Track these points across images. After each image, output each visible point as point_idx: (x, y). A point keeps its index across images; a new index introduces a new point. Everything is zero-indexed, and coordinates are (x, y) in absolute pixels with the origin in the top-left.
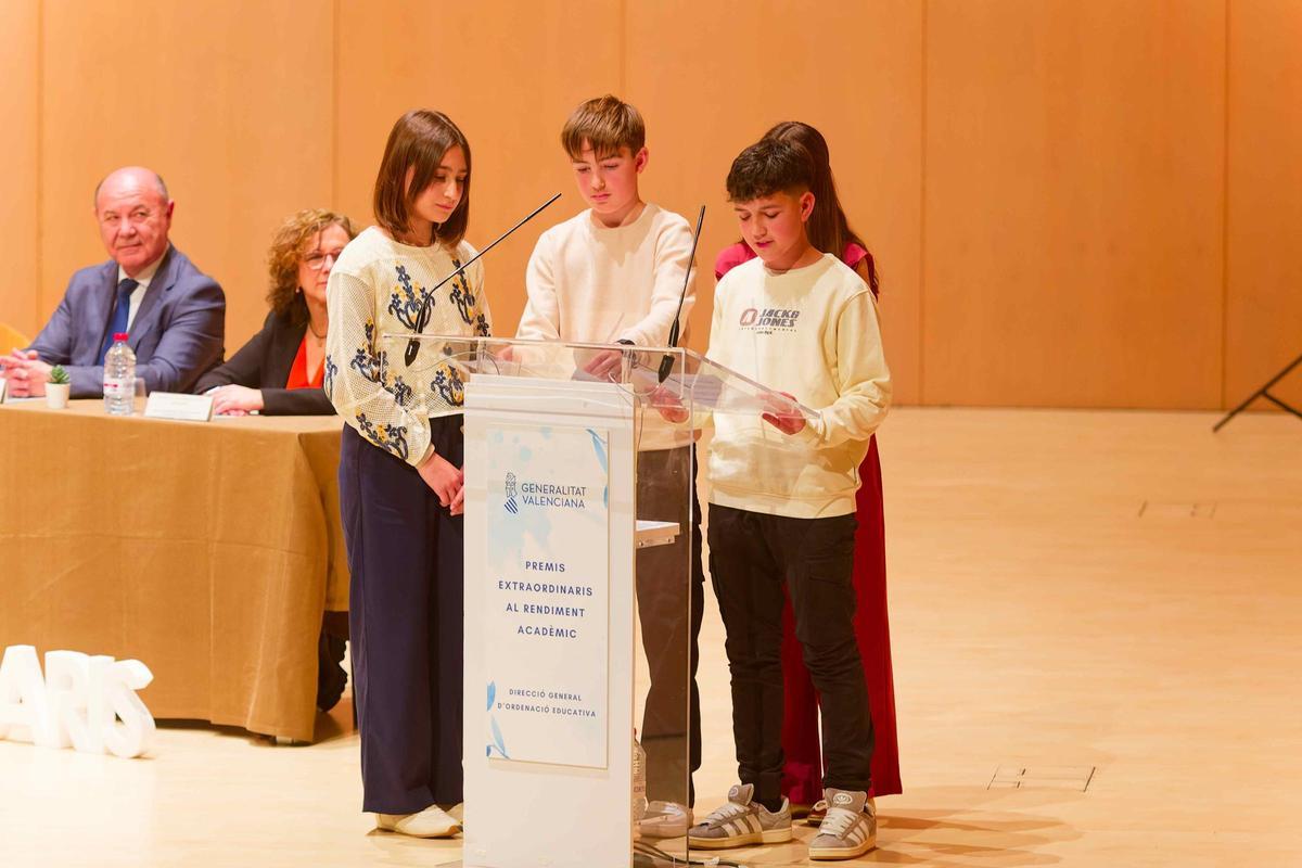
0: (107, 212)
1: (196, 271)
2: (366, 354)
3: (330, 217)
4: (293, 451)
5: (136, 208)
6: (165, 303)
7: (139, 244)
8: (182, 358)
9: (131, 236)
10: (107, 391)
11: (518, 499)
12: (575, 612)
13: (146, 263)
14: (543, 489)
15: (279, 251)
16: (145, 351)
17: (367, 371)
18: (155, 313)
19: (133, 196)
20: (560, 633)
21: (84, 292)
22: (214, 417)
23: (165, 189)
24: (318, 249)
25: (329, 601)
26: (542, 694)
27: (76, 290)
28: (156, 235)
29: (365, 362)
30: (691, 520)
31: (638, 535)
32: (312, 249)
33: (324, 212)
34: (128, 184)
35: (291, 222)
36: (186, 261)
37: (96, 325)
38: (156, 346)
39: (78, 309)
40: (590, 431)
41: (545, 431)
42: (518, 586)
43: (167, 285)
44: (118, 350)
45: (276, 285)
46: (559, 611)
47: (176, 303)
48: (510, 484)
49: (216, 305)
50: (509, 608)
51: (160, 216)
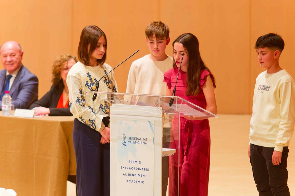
0: (3, 55)
1: (30, 72)
2: (80, 98)
3: (70, 57)
4: (59, 127)
5: (12, 53)
6: (21, 81)
7: (13, 64)
8: (25, 99)
9: (10, 62)
10: (3, 108)
11: (127, 142)
12: (144, 176)
13: (15, 70)
14: (134, 139)
15: (55, 67)
16: (14, 96)
17: (81, 103)
18: (17, 85)
19: (11, 50)
20: (139, 182)
22: (35, 116)
23: (21, 48)
24: (67, 67)
25: (69, 172)
28: (18, 61)
29: (80, 101)
30: (179, 148)
31: (163, 153)
32: (65, 67)
33: (68, 55)
35: (58, 58)
36: (27, 69)
38: (17, 95)
40: (149, 121)
41: (135, 121)
42: (126, 168)
43: (21, 76)
44: (6, 96)
45: (54, 77)
46: (139, 175)
47: (24, 82)
48: (124, 137)
49: (36, 83)
50: (124, 174)
51: (19, 56)
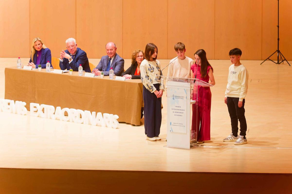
0: (107, 49)
1: (120, 57)
2: (147, 76)
3: (140, 51)
5: (111, 49)
6: (116, 62)
7: (112, 54)
8: (119, 70)
9: (110, 53)
11: (174, 98)
12: (182, 113)
13: (113, 56)
14: (178, 97)
15: (133, 56)
17: (147, 78)
18: (114, 63)
19: (111, 47)
21: (104, 60)
23: (115, 46)
24: (138, 55)
26: (178, 124)
27: (102, 59)
28: (114, 52)
34: (110, 45)
35: (134, 52)
37: (106, 65)
38: (115, 68)
39: (103, 62)
40: (184, 89)
42: (174, 109)
45: (133, 61)
48: (173, 96)
49: (123, 62)
51: (115, 50)
